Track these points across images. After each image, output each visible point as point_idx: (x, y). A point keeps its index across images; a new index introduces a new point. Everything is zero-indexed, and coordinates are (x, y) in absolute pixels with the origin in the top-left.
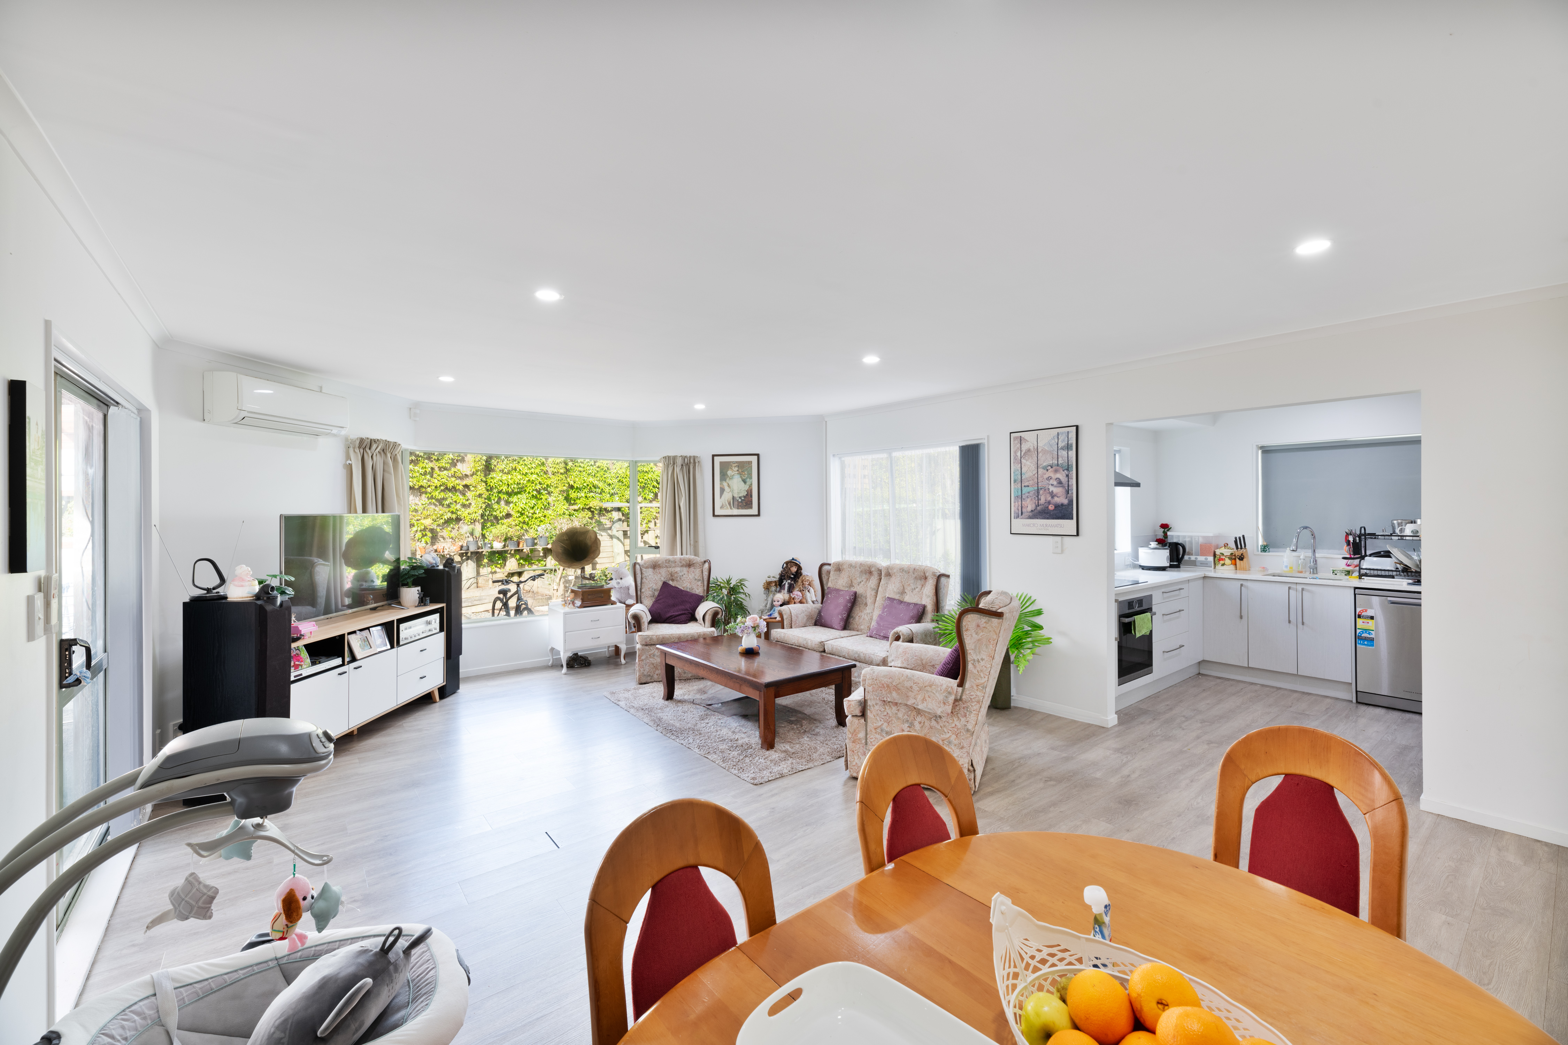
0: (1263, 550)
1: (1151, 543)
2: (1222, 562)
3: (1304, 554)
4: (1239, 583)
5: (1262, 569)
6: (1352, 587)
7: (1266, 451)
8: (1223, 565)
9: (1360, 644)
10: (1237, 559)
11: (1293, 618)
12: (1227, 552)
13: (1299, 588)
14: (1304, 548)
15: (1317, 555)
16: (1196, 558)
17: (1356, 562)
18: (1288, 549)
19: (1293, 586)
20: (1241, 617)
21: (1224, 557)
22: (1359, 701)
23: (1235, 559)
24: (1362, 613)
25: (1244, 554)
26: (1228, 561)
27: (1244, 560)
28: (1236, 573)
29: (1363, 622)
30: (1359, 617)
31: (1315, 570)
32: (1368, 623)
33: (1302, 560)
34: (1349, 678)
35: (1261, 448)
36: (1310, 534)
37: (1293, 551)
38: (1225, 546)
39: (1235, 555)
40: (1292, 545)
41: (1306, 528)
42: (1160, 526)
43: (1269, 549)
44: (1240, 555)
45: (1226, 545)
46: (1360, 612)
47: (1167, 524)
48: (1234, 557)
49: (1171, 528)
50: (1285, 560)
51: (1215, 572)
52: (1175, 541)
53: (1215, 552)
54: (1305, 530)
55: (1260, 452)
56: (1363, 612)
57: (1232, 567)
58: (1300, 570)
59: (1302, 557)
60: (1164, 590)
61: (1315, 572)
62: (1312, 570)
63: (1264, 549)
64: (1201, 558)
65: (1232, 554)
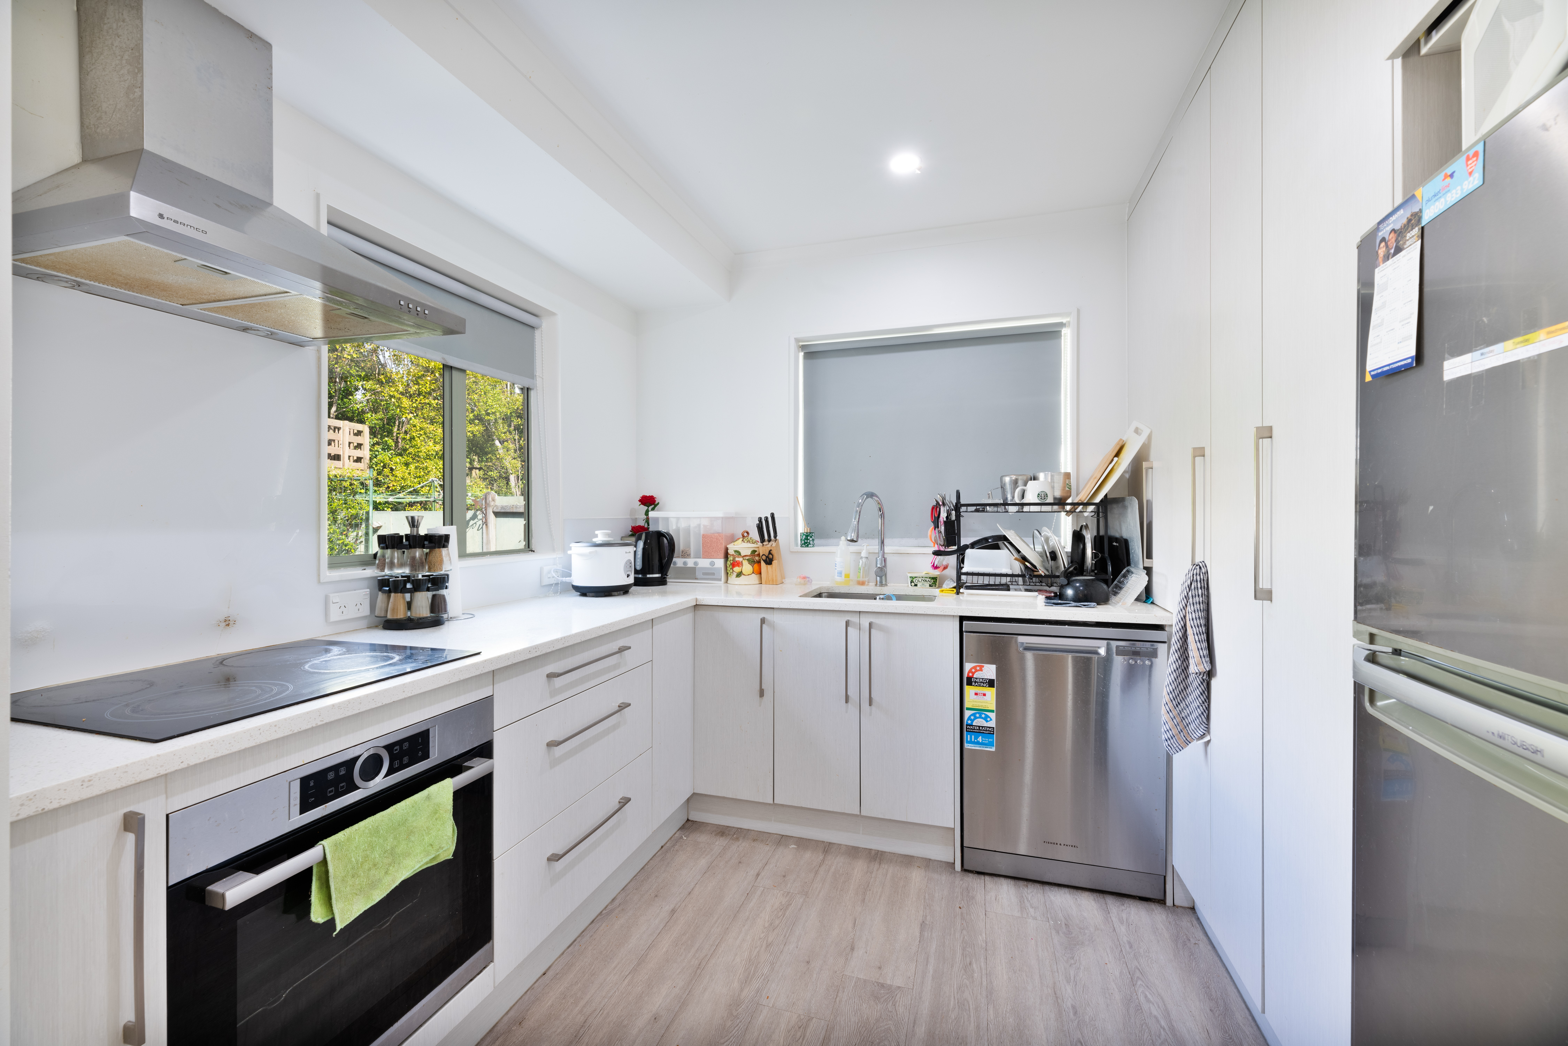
0: (805, 543)
1: (597, 532)
2: (737, 569)
3: (868, 547)
4: (757, 616)
5: (802, 581)
6: (957, 616)
7: (812, 354)
8: (739, 574)
9: (970, 742)
10: (762, 562)
11: (853, 692)
12: (745, 548)
13: (865, 621)
14: (868, 536)
15: (887, 549)
16: (696, 563)
17: (952, 560)
18: (843, 538)
19: (854, 619)
20: (762, 693)
21: (740, 559)
22: (966, 867)
23: (759, 562)
24: (973, 673)
25: (773, 552)
26: (747, 567)
27: (774, 562)
28: (760, 593)
29: (976, 694)
30: (970, 683)
31: (883, 578)
32: (984, 695)
33: (864, 560)
34: (949, 818)
35: (803, 347)
36: (875, 507)
37: (852, 541)
38: (743, 536)
39: (759, 555)
40: (850, 531)
41: (871, 495)
42: (640, 501)
43: (813, 540)
44: (767, 554)
45: (746, 534)
46: (970, 671)
47: (652, 496)
48: (757, 558)
49: (658, 504)
50: (838, 560)
51: (727, 591)
52: (662, 528)
53: (727, 549)
54: (869, 499)
55: (801, 354)
56: (977, 671)
57: (755, 578)
58: (861, 579)
59: (863, 554)
60: (552, 668)
61: (884, 583)
62: (878, 578)
63: (807, 540)
64: (704, 563)
65: (754, 551)
